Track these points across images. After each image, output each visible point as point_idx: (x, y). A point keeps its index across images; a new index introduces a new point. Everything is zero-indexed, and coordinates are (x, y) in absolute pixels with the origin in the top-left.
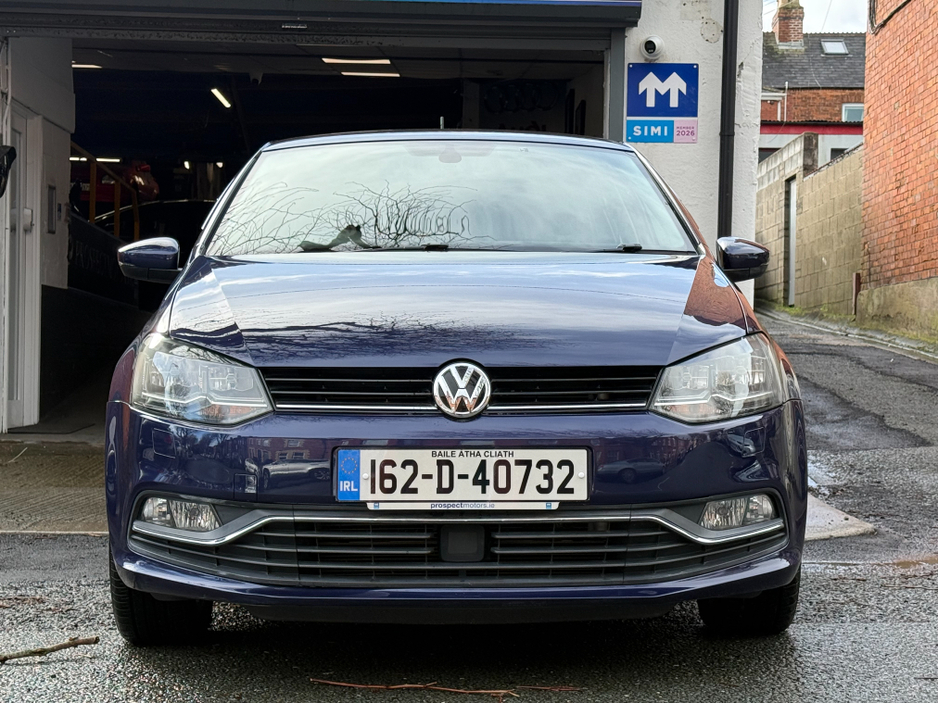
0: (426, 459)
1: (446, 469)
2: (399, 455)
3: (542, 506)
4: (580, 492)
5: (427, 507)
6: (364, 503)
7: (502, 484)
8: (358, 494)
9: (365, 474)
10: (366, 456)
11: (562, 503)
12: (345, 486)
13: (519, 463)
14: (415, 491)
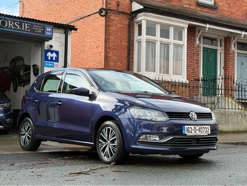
0: (193, 127)
1: (195, 129)
2: (190, 127)
3: (206, 135)
4: (210, 133)
5: (193, 135)
6: (186, 134)
7: (202, 131)
8: (185, 133)
9: (186, 130)
10: (186, 127)
11: (208, 134)
12: (183, 132)
13: (203, 128)
14: (192, 132)
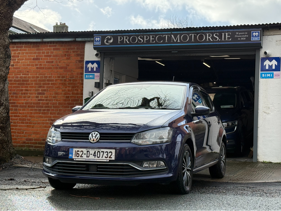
0: (85, 151)
1: (88, 152)
2: (80, 150)
3: (106, 161)
4: (113, 158)
5: (84, 160)
6: (73, 159)
7: (98, 156)
8: (72, 157)
9: (74, 153)
10: (74, 150)
11: (110, 160)
12: (70, 155)
13: (102, 152)
14: (82, 157)
